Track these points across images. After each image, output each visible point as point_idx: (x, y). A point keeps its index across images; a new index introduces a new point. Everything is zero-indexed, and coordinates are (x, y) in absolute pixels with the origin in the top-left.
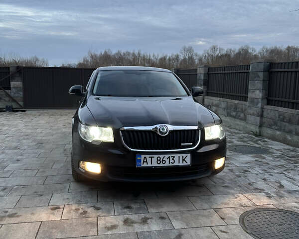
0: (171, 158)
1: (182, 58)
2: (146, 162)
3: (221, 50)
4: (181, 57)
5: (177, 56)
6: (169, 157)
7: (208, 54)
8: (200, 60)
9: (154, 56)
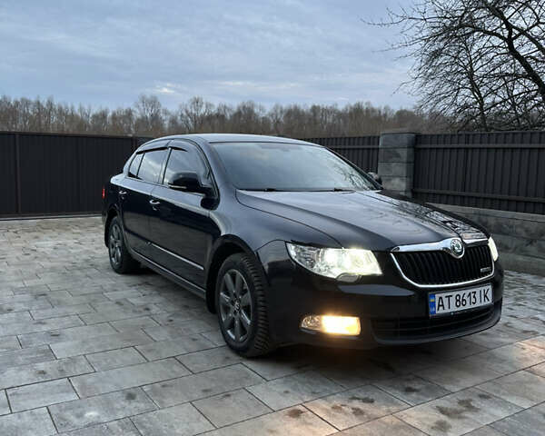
1: (139, 116)
2: (443, 305)
3: (209, 106)
4: (137, 115)
5: (129, 113)
6: (470, 294)
7: (187, 112)
8: (173, 121)
9: (81, 109)
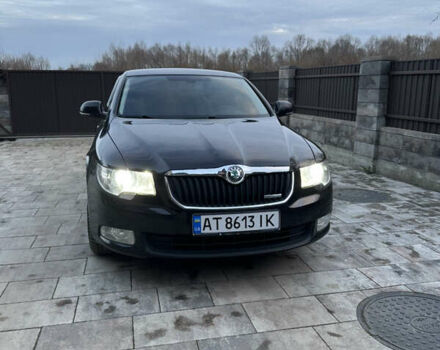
0: (248, 219)
1: (253, 55)
2: (209, 226)
3: (310, 41)
5: (246, 52)
6: (245, 218)
7: (291, 48)
9: (210, 51)
